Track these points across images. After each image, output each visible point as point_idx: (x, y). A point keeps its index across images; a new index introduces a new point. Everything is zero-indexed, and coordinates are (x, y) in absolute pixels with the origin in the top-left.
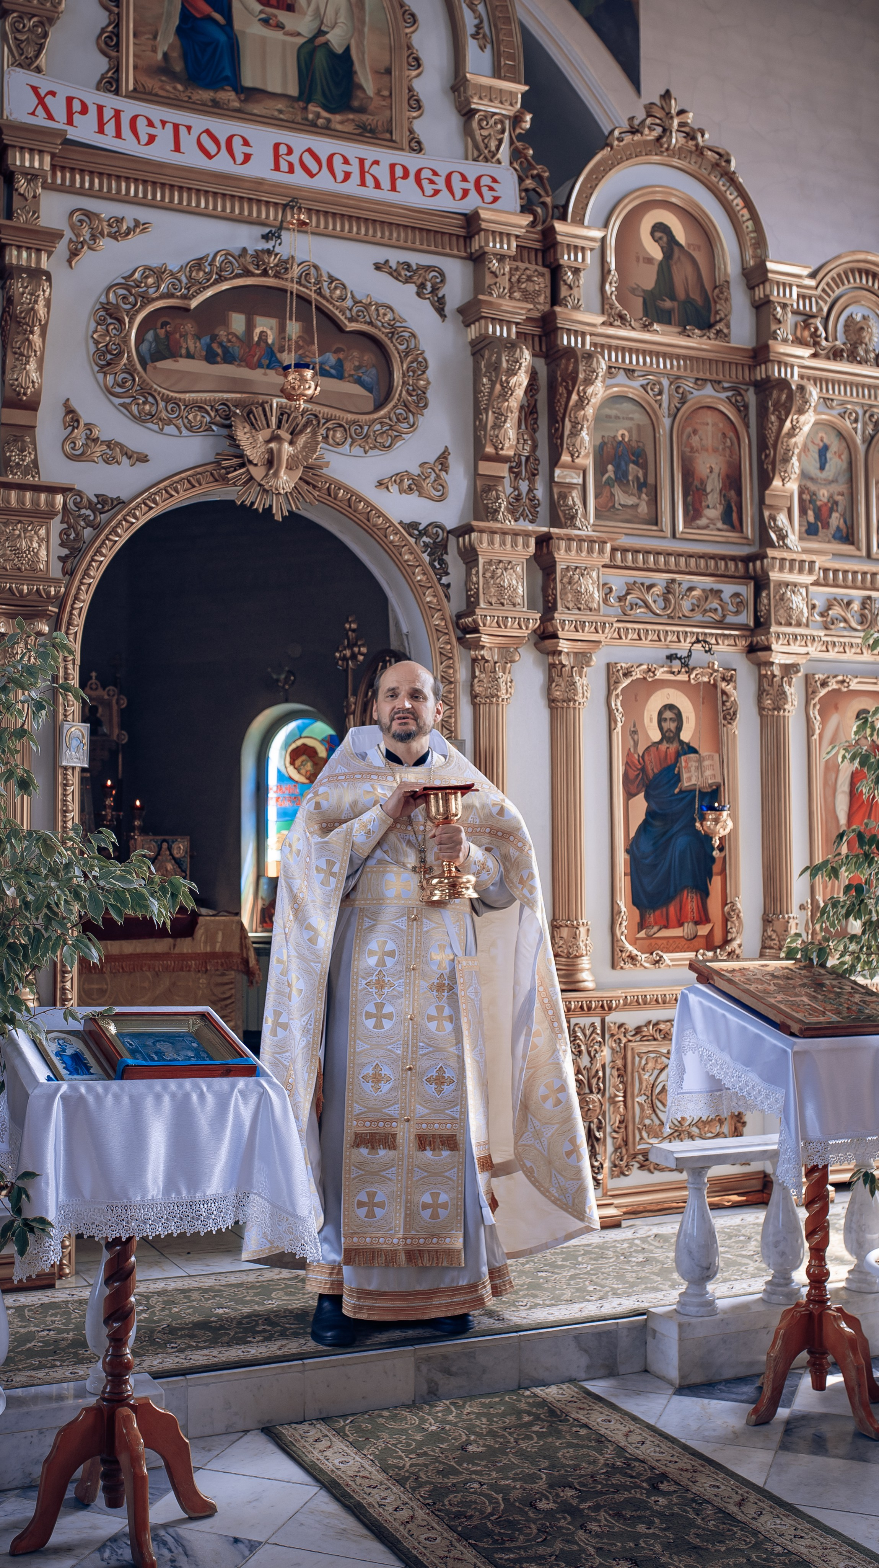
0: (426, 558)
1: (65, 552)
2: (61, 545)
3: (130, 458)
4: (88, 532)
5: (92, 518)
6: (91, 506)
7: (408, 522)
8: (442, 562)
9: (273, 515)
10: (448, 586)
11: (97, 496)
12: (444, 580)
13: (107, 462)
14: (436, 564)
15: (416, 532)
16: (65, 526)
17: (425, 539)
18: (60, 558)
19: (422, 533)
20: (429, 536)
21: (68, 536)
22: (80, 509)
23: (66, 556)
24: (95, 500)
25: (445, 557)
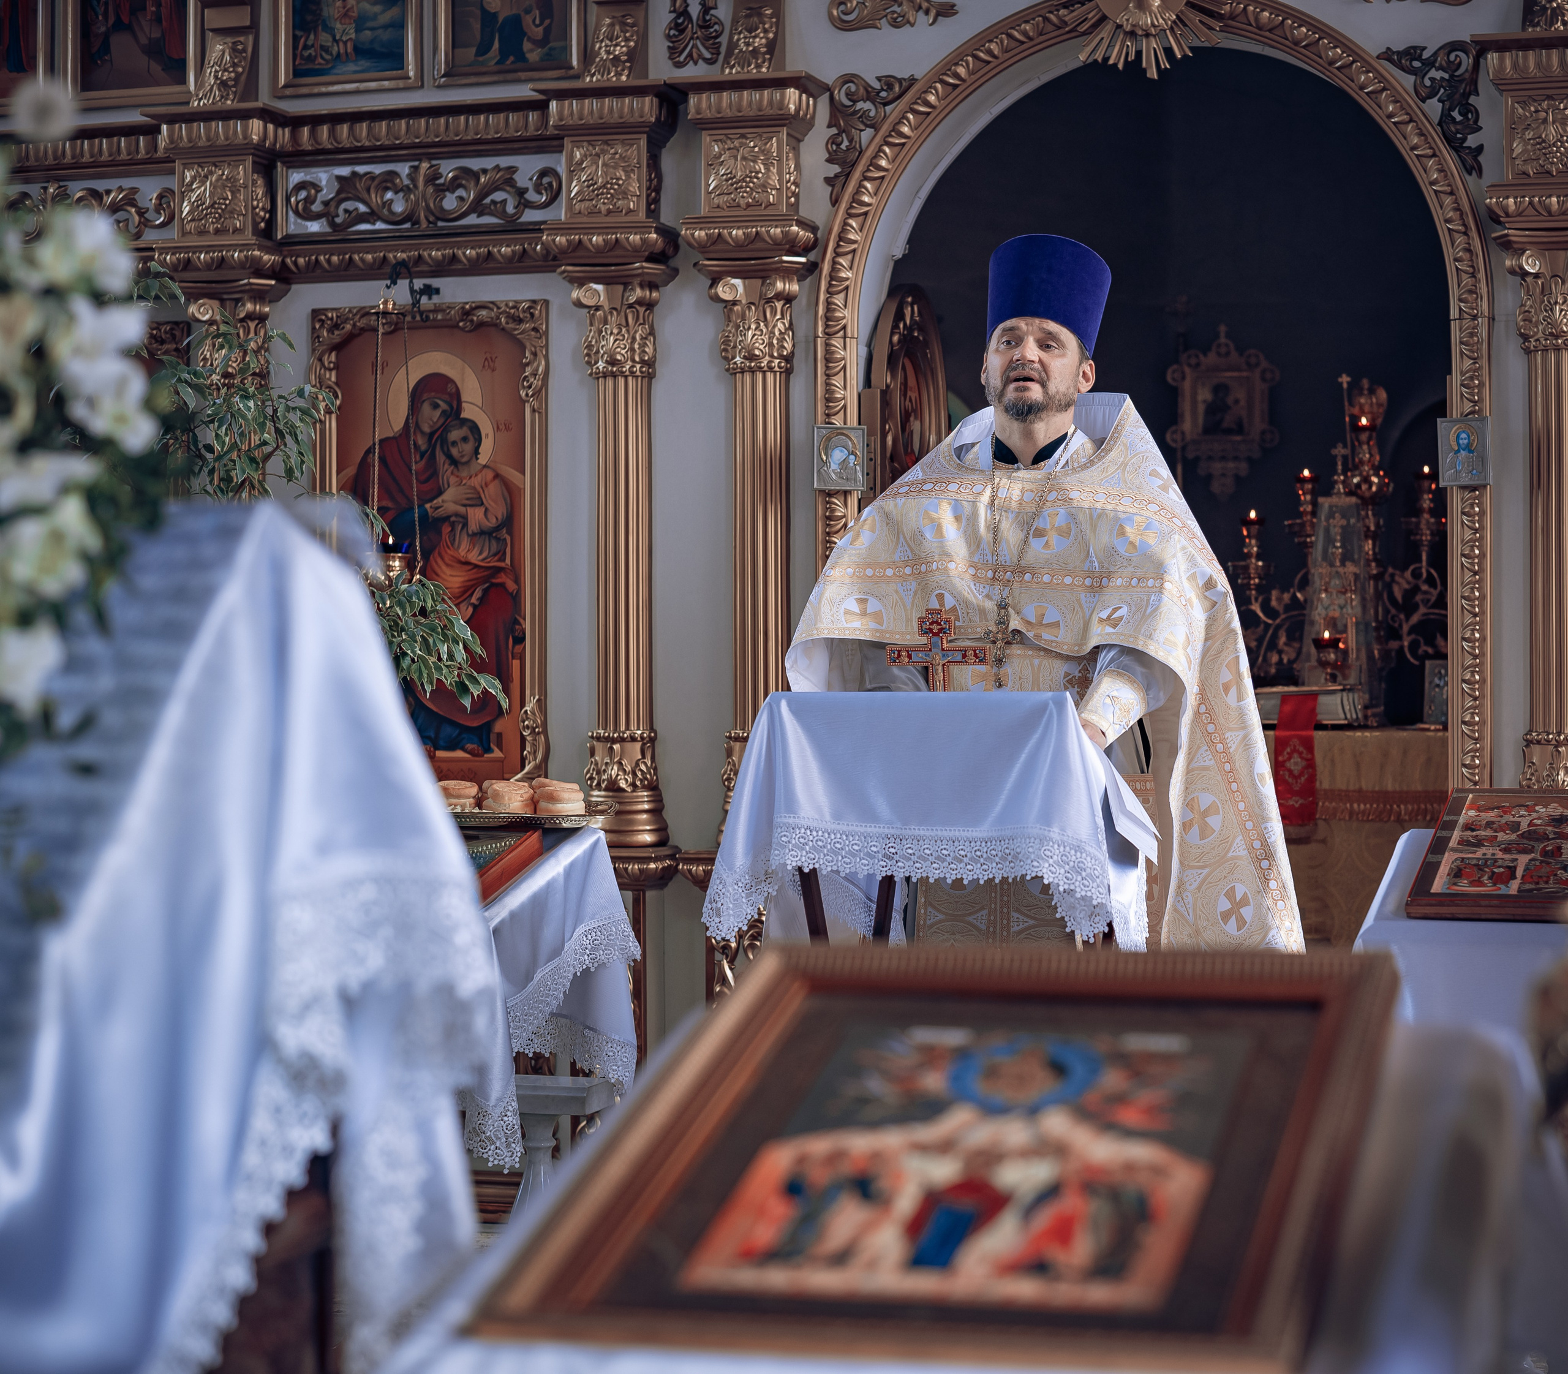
0: (1434, 107)
1: (836, 169)
2: (829, 161)
3: (927, 12)
4: (866, 134)
5: (872, 114)
6: (870, 95)
7: (1401, 49)
8: (1467, 109)
9: (1145, 71)
10: (1480, 149)
11: (879, 79)
12: (1472, 141)
13: (895, 24)
14: (1455, 114)
15: (1417, 64)
16: (834, 131)
17: (1437, 74)
18: (828, 181)
19: (1430, 63)
20: (1441, 68)
21: (839, 145)
22: (855, 102)
23: (836, 176)
24: (877, 85)
25: (1472, 100)
